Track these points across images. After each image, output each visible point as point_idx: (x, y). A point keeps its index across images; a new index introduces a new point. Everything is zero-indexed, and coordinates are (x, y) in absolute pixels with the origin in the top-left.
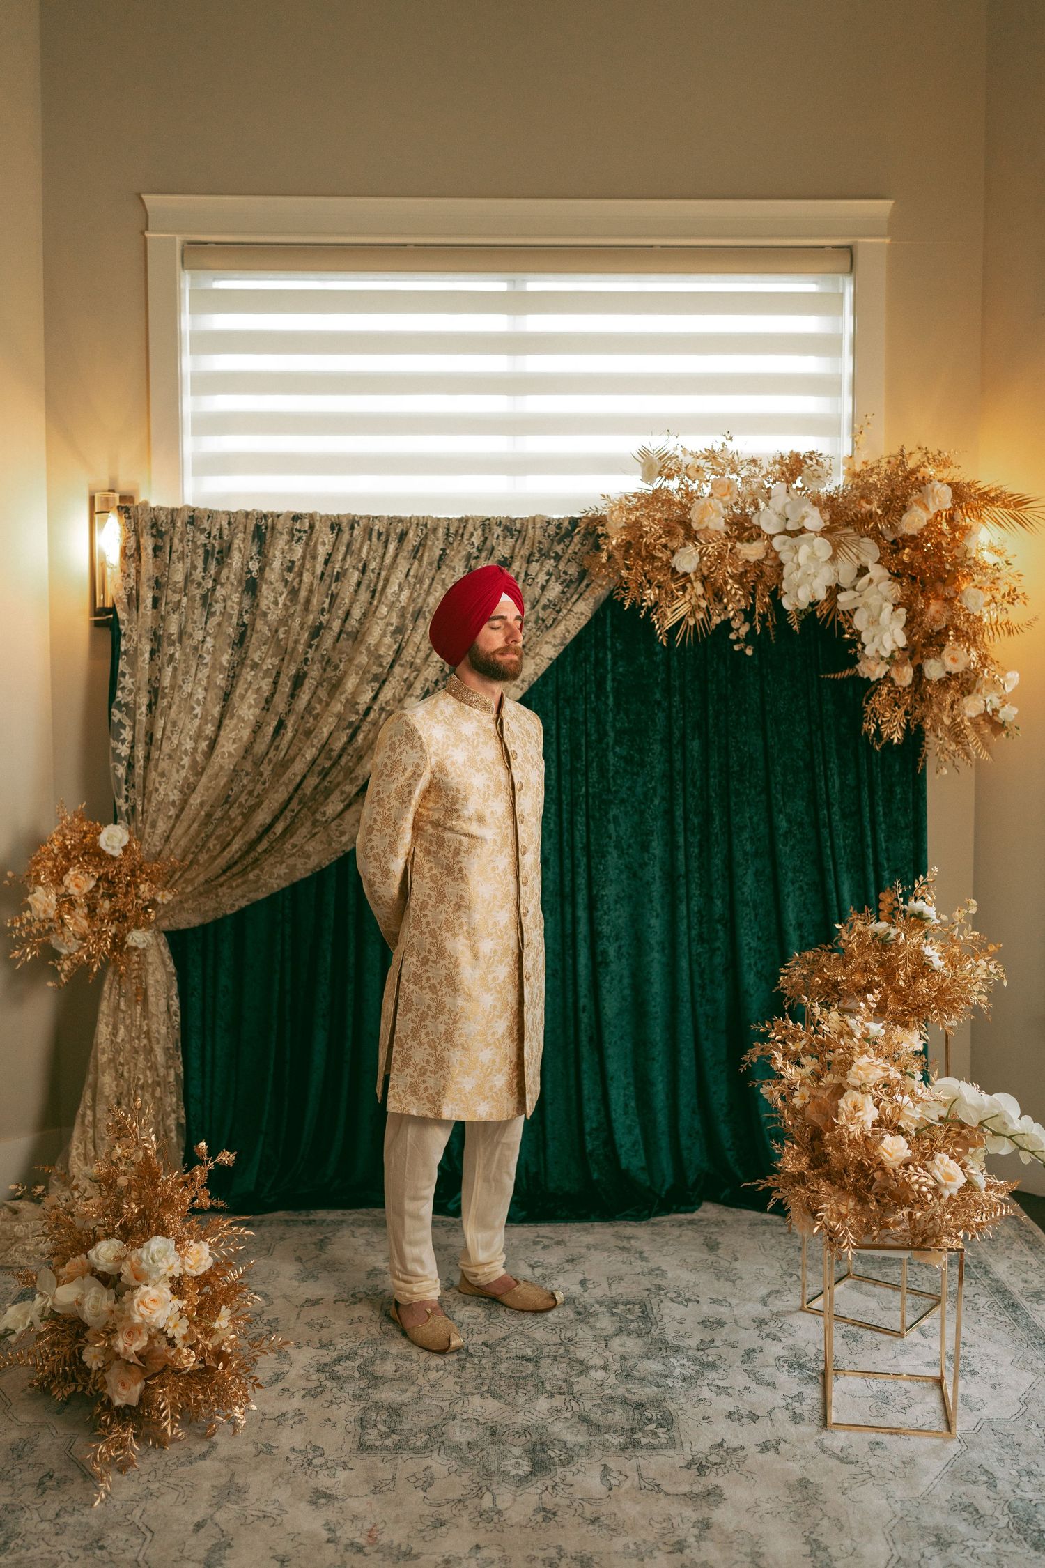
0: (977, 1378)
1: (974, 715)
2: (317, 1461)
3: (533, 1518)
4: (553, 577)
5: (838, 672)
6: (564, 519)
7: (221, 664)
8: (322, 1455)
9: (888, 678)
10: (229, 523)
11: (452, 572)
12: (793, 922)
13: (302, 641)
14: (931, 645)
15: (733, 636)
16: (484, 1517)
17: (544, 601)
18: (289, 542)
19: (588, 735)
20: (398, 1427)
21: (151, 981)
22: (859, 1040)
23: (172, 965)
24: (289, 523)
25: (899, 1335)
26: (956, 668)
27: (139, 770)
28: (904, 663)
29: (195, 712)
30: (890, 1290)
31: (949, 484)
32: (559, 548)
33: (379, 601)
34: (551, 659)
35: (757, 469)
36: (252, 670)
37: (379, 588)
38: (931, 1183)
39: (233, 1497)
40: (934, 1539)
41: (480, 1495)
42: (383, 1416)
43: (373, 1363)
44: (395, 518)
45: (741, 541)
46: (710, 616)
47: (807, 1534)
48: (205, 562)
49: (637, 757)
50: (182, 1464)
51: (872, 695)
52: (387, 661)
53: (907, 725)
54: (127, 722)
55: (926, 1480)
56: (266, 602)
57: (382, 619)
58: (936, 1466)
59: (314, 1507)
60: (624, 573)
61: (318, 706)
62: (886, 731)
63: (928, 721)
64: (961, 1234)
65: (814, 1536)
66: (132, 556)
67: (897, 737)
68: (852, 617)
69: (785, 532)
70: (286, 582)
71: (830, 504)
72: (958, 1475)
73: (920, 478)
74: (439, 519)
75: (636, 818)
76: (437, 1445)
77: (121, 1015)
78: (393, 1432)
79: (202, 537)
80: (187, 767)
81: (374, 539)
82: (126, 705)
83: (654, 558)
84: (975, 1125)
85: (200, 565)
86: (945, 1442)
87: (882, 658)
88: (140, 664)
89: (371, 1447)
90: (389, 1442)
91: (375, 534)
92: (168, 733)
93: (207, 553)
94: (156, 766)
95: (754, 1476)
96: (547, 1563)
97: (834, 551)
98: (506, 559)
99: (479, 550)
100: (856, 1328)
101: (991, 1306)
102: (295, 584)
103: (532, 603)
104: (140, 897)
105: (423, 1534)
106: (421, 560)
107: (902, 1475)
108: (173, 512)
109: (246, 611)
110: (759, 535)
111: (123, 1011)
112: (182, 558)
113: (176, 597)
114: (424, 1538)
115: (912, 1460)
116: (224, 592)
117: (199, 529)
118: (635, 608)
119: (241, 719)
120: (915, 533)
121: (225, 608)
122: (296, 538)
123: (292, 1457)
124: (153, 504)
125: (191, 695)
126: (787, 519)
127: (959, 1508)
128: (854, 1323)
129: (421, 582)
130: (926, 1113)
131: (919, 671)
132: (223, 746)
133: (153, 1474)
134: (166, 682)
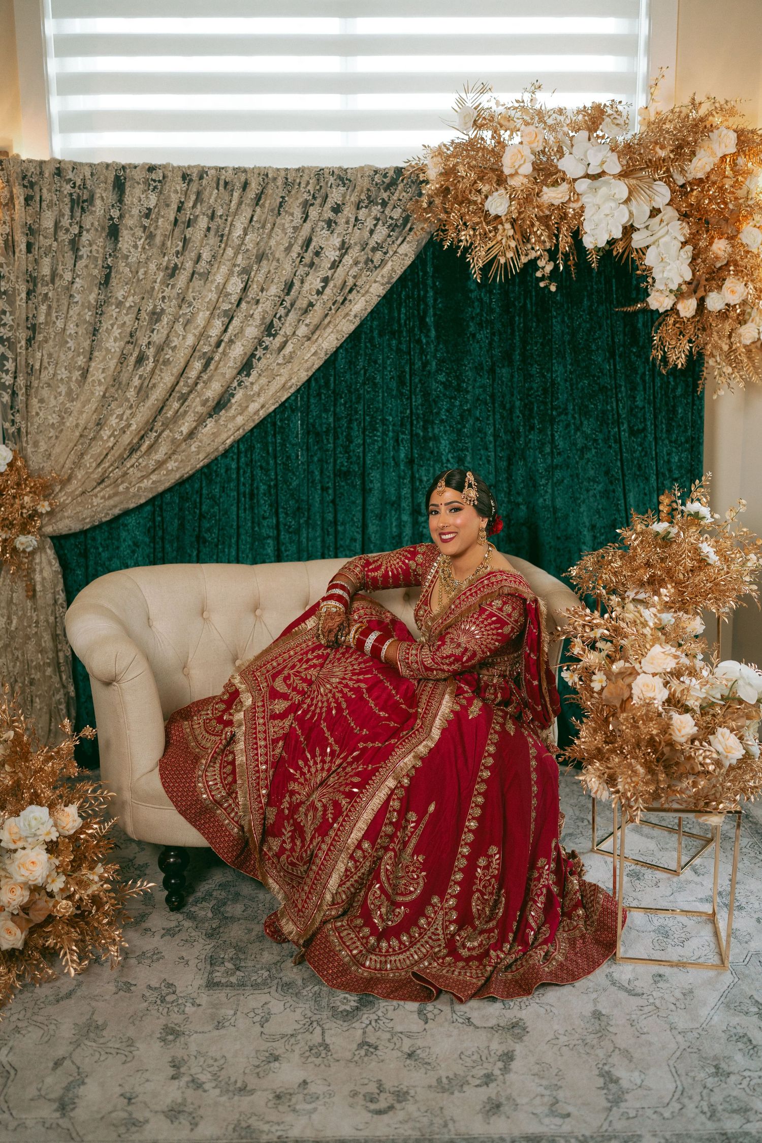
0: (744, 913)
1: (748, 342)
2: (169, 998)
3: (356, 1053)
4: (380, 222)
5: (630, 306)
6: (389, 169)
7: (89, 302)
8: (174, 993)
9: (674, 310)
10: (92, 175)
11: (291, 218)
12: (587, 524)
13: (158, 281)
14: (713, 279)
15: (539, 274)
16: (313, 1052)
17: (372, 244)
18: (144, 191)
19: (412, 364)
20: (243, 964)
21: (38, 578)
22: (652, 629)
23: (57, 565)
24: (144, 174)
25: (675, 872)
26: (734, 300)
27: (21, 398)
28: (689, 296)
29: (68, 345)
30: (666, 833)
31: (735, 131)
32: (385, 195)
33: (226, 245)
34: (379, 296)
35: (562, 118)
36: (117, 307)
37: (226, 232)
38: (715, 756)
39: (92, 1035)
40: (713, 1070)
41: (311, 1029)
42: (231, 952)
43: (225, 904)
44: (239, 168)
45: (548, 186)
46: (519, 255)
47: (600, 1066)
48: (72, 210)
49: (455, 383)
50: (50, 1003)
51: (660, 325)
52: (234, 298)
53: (690, 352)
54: (9, 354)
55: (704, 1012)
56: (126, 246)
57: (229, 260)
58: (713, 998)
59: (162, 1044)
60: (443, 216)
61: (175, 339)
62: (672, 357)
63: (709, 347)
64: (738, 797)
65: (606, 1068)
66: (7, 204)
67: (681, 362)
68: (644, 254)
69: (587, 176)
70: (145, 227)
71: (627, 151)
72: (732, 1006)
73: (708, 126)
74: (278, 170)
75: (454, 436)
76: (276, 982)
77: (14, 608)
78: (238, 969)
79: (68, 187)
80: (63, 393)
81: (221, 188)
82: (8, 339)
83: (470, 202)
84: (753, 702)
85: (67, 211)
86: (719, 974)
87: (671, 291)
88: (18, 303)
89: (218, 984)
90: (233, 979)
91: (222, 183)
92: (45, 364)
93: (72, 201)
94: (37, 392)
95: (553, 1009)
96: (368, 1098)
97: (630, 193)
98: (338, 205)
99: (314, 198)
100: (638, 867)
101: (752, 846)
102: (152, 229)
103: (362, 246)
104: (25, 507)
105: (258, 1070)
106: (263, 206)
107: (683, 1006)
108: (41, 163)
109: (110, 255)
110: (563, 180)
111: (16, 605)
112: (49, 207)
113: (48, 242)
114: (258, 1074)
115: (691, 992)
116: (89, 238)
117: (65, 180)
118: (453, 249)
119: (108, 351)
120: (703, 177)
121: (91, 252)
122: (151, 187)
123: (148, 994)
124: (24, 157)
125: (64, 330)
126: (589, 164)
127: (734, 1038)
128: (637, 862)
129: (263, 227)
130: (710, 693)
131: (701, 302)
132: (94, 375)
133: (23, 1012)
134: (42, 319)
